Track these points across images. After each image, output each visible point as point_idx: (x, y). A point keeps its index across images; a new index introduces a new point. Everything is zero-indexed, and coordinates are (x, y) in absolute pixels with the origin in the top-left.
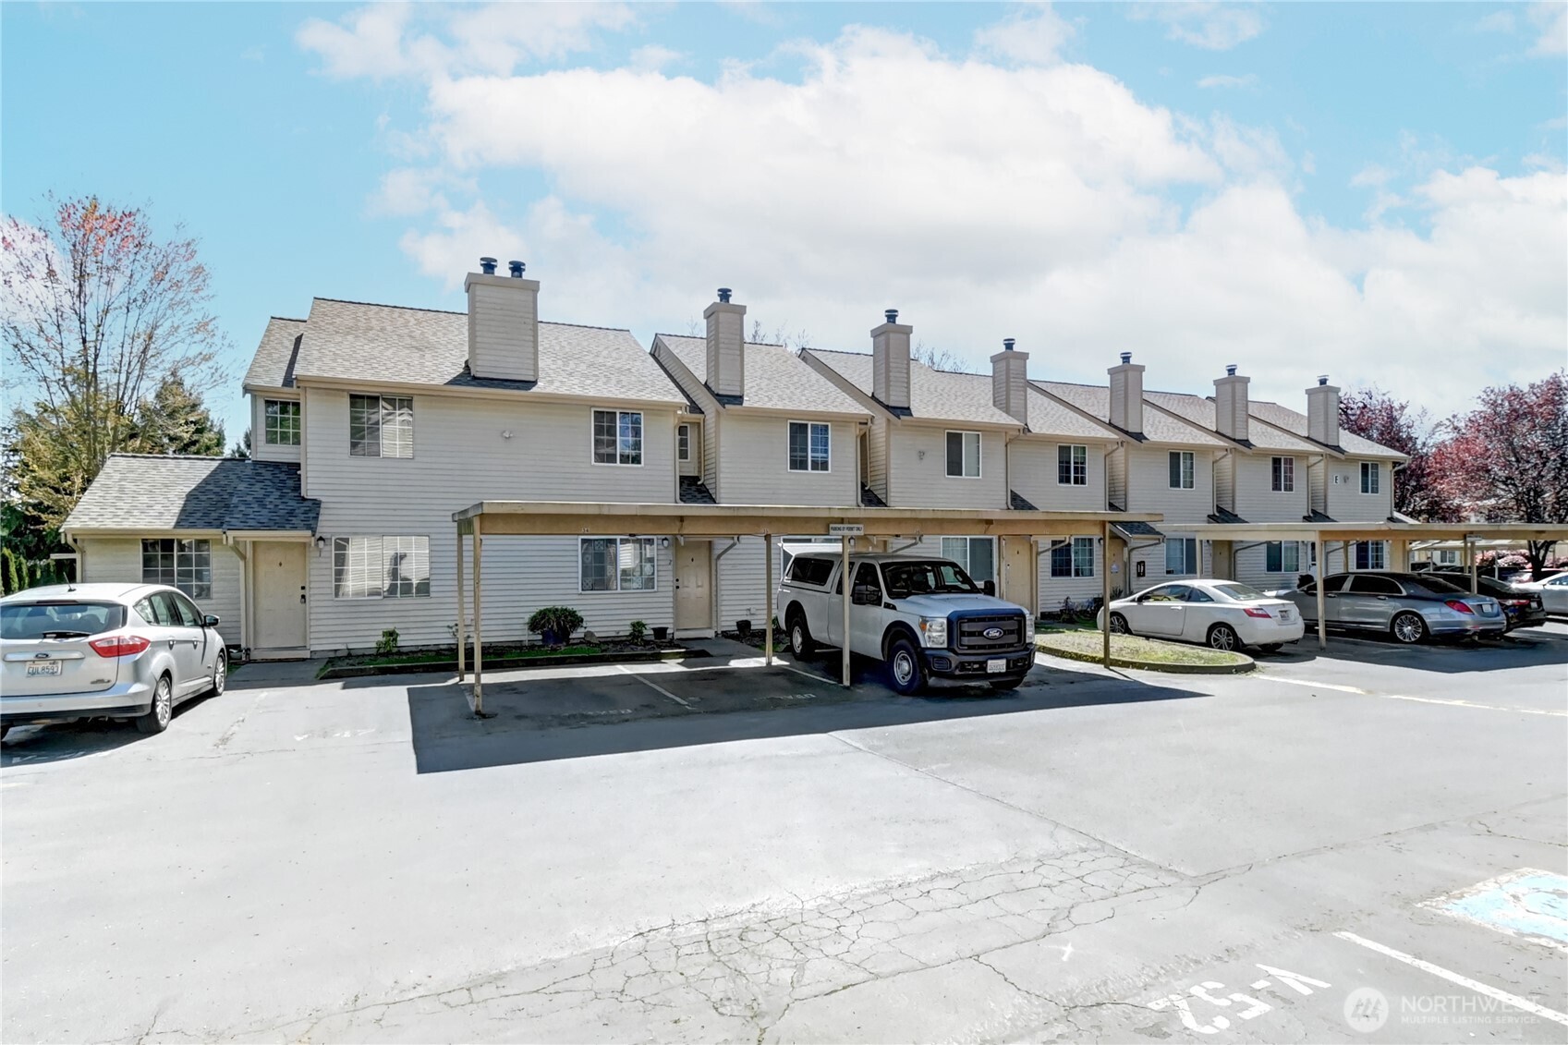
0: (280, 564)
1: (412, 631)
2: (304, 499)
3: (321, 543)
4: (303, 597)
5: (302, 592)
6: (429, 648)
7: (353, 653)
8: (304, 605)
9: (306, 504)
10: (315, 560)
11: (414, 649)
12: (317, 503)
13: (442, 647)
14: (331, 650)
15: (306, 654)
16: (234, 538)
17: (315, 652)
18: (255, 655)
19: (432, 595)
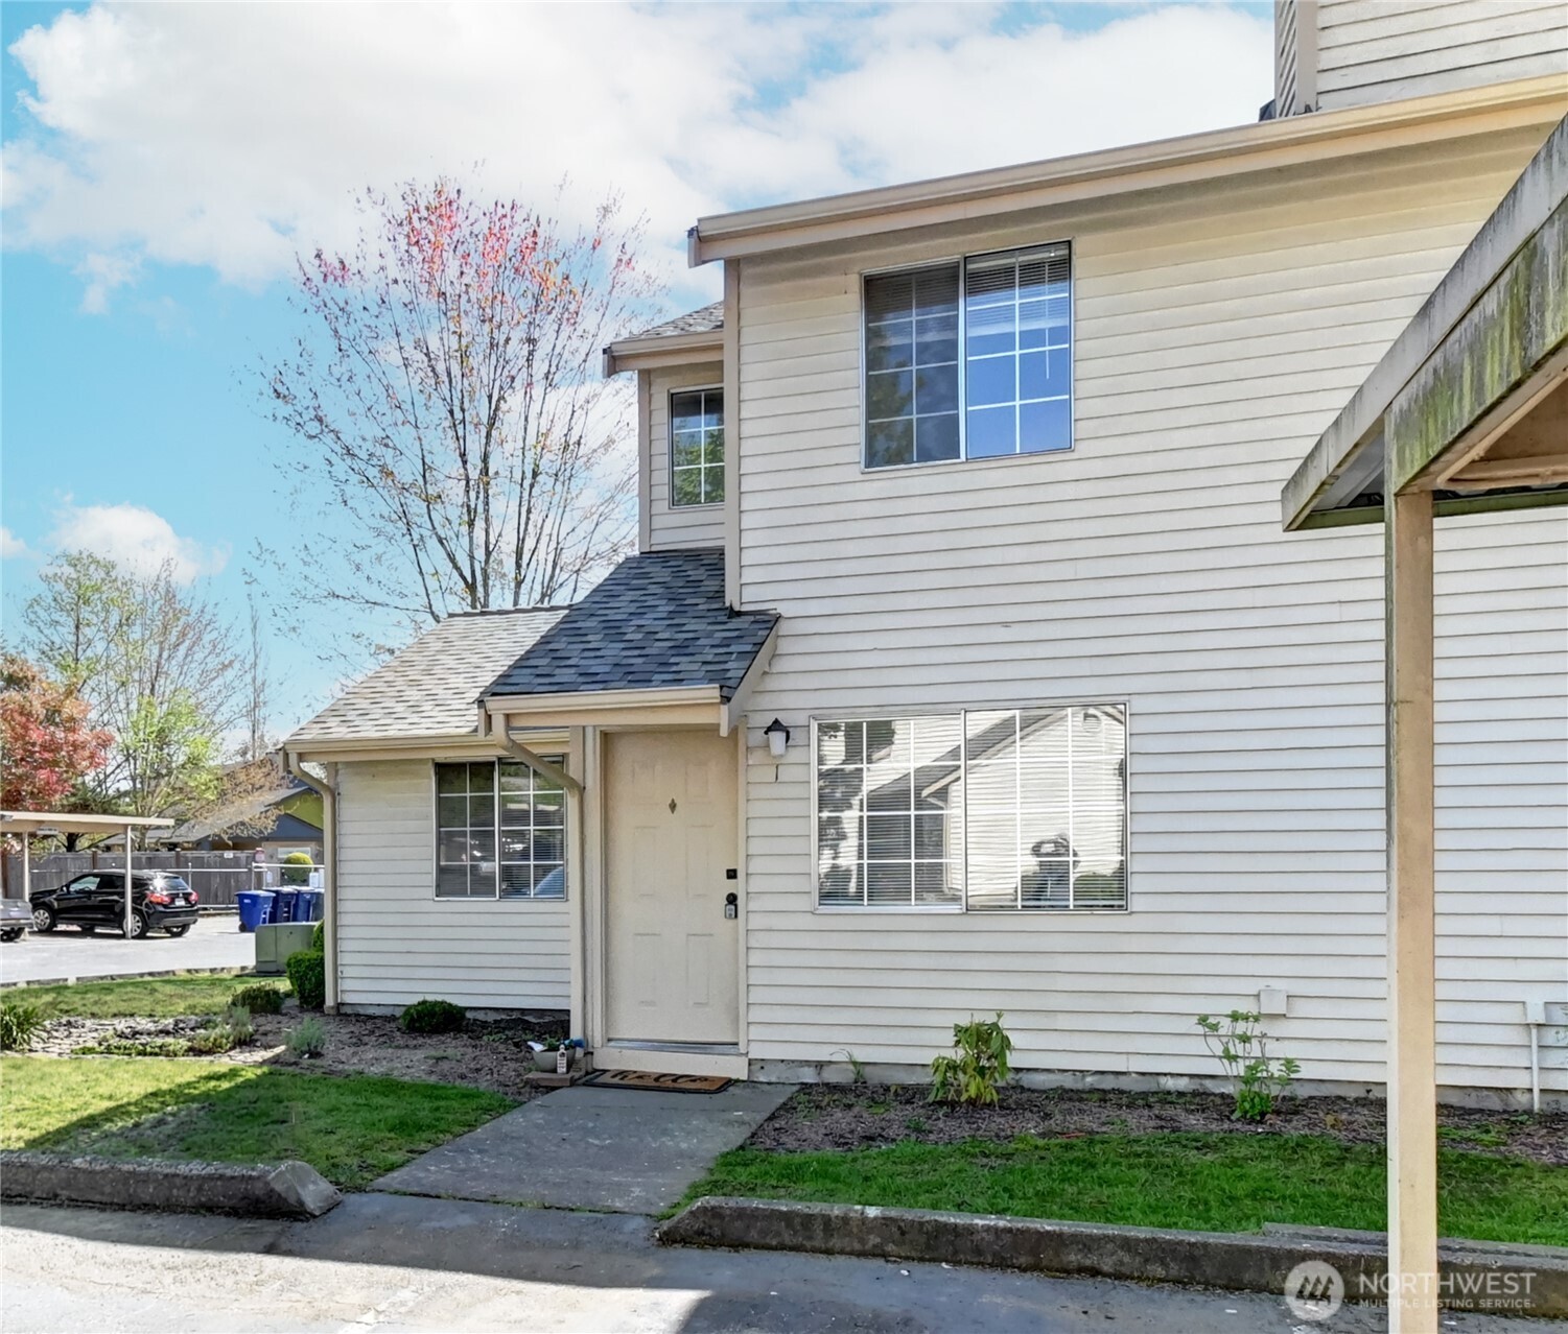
0: (673, 806)
1: (1063, 1022)
2: (734, 614)
3: (777, 738)
4: (732, 899)
5: (730, 886)
6: (1123, 1083)
7: (874, 1076)
8: (731, 923)
9: (735, 623)
10: (766, 792)
11: (1068, 1082)
12: (768, 621)
13: (1170, 1084)
14: (807, 1063)
15: (735, 1068)
16: (508, 717)
17: (763, 1063)
18: (609, 1059)
19: (1136, 904)
